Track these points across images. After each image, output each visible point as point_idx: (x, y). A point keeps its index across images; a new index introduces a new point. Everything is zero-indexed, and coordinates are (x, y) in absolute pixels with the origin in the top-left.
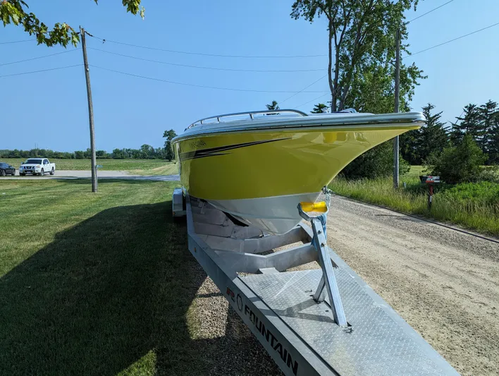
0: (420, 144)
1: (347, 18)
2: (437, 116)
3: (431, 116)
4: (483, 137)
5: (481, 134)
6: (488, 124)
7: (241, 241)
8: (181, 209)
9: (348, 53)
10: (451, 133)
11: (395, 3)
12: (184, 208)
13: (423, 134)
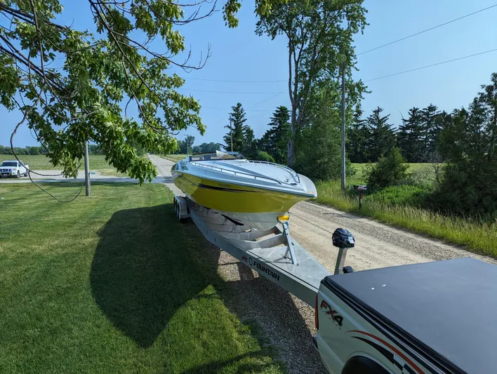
0: (371, 144)
1: (304, 37)
2: (385, 119)
3: (380, 118)
4: (425, 137)
5: (423, 134)
6: (429, 125)
7: (238, 234)
8: (186, 213)
9: (305, 70)
10: (397, 133)
11: (344, 30)
12: (189, 212)
13: (373, 135)
